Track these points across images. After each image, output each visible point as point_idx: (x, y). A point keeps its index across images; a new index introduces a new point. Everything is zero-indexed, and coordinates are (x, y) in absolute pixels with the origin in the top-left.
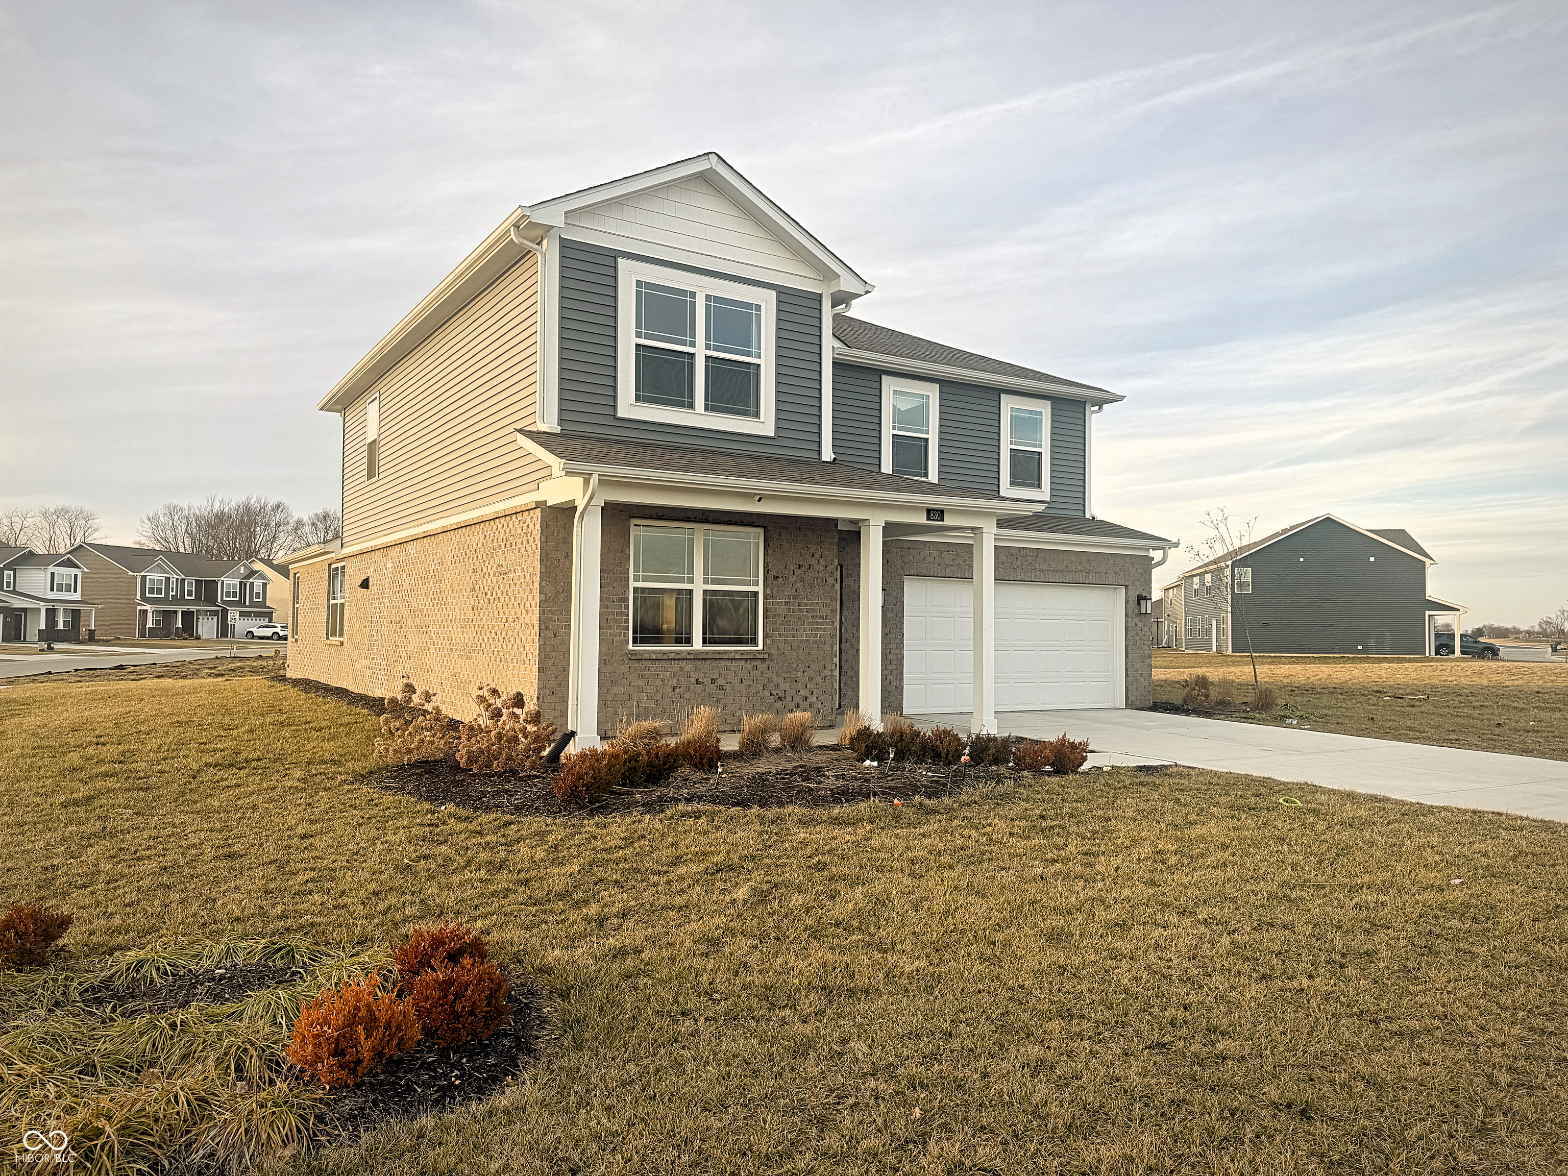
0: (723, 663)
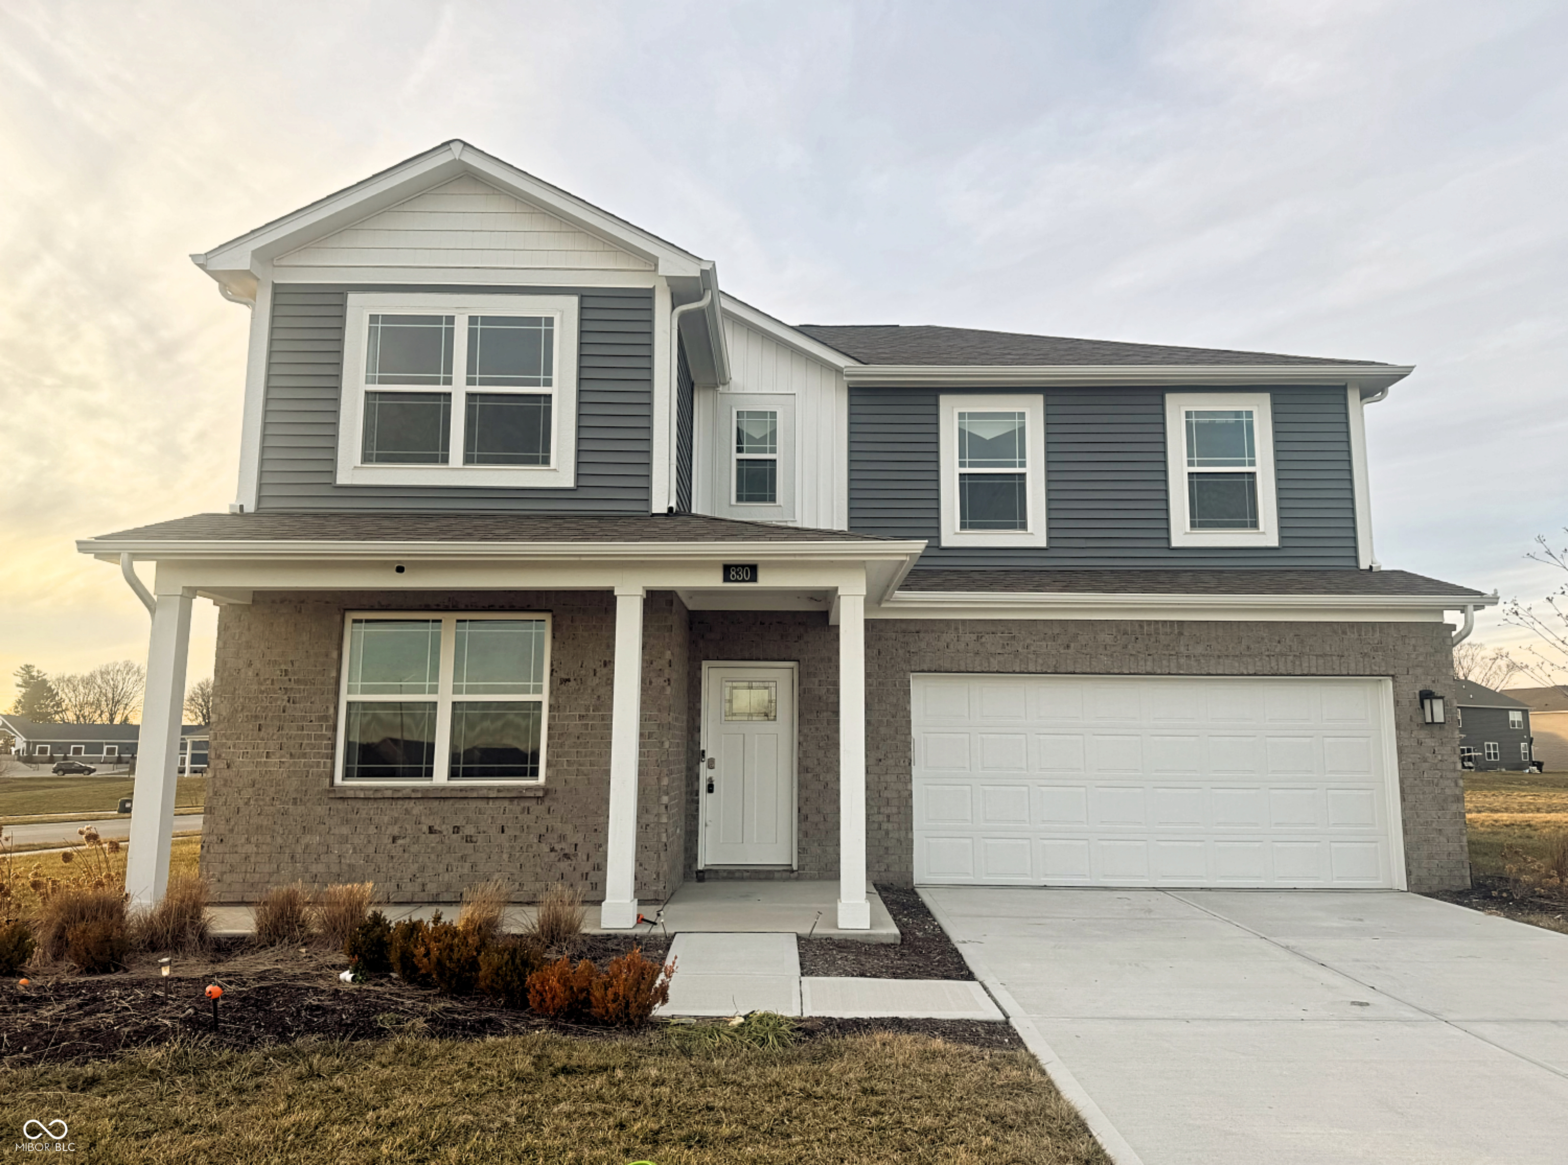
0: (473, 804)
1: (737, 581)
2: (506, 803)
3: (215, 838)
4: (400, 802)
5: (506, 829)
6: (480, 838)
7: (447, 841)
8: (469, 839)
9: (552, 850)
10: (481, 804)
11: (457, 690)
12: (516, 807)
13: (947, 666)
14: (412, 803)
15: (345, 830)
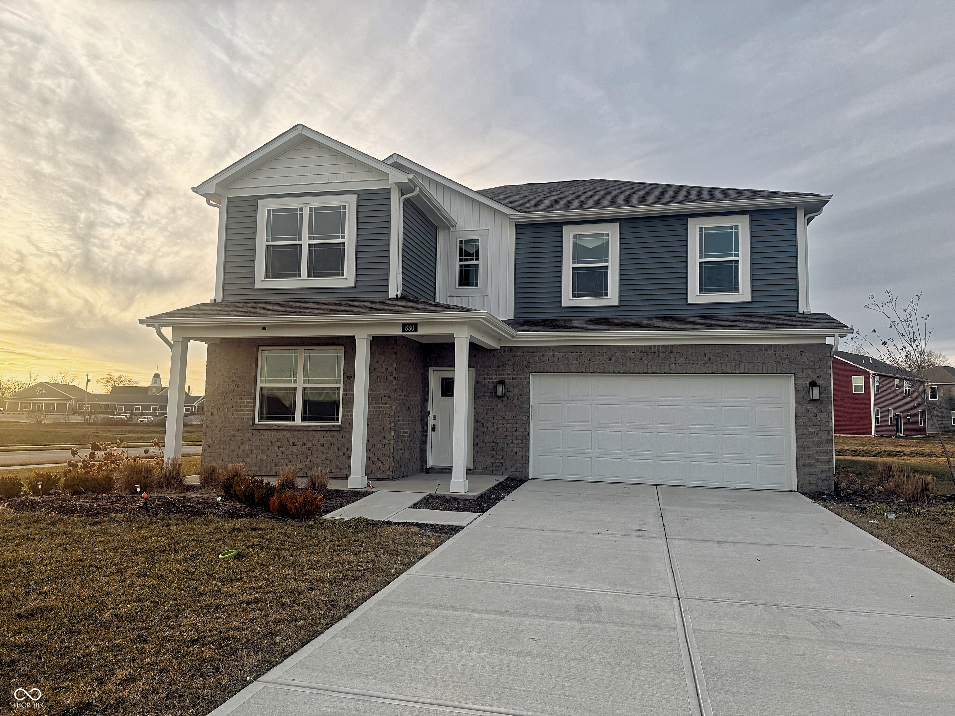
0: (311, 433)
1: (408, 331)
2: (325, 433)
3: (207, 446)
4: (281, 432)
5: (325, 445)
6: (314, 449)
7: (300, 450)
8: (309, 449)
9: (344, 454)
10: (314, 433)
11: (304, 382)
12: (328, 435)
13: (549, 370)
14: (285, 432)
15: (258, 443)
